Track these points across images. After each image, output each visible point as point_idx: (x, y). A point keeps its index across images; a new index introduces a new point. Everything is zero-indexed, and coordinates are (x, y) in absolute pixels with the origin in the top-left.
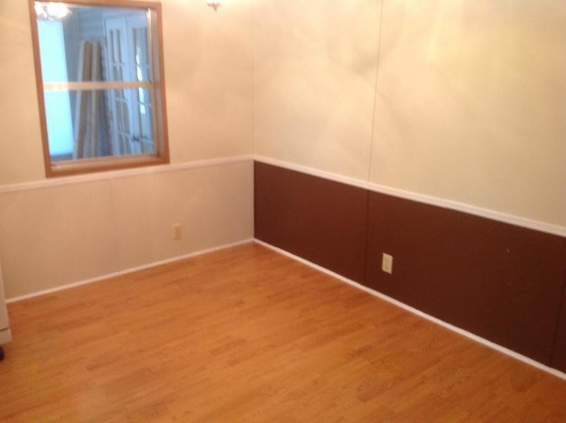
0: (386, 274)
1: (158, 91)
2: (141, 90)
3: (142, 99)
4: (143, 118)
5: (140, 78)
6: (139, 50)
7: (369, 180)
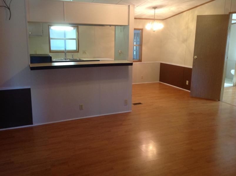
0: (187, 85)
1: (141, 47)
2: (135, 47)
3: (135, 49)
4: (135, 55)
5: (135, 44)
6: (135, 37)
7: (184, 65)
